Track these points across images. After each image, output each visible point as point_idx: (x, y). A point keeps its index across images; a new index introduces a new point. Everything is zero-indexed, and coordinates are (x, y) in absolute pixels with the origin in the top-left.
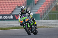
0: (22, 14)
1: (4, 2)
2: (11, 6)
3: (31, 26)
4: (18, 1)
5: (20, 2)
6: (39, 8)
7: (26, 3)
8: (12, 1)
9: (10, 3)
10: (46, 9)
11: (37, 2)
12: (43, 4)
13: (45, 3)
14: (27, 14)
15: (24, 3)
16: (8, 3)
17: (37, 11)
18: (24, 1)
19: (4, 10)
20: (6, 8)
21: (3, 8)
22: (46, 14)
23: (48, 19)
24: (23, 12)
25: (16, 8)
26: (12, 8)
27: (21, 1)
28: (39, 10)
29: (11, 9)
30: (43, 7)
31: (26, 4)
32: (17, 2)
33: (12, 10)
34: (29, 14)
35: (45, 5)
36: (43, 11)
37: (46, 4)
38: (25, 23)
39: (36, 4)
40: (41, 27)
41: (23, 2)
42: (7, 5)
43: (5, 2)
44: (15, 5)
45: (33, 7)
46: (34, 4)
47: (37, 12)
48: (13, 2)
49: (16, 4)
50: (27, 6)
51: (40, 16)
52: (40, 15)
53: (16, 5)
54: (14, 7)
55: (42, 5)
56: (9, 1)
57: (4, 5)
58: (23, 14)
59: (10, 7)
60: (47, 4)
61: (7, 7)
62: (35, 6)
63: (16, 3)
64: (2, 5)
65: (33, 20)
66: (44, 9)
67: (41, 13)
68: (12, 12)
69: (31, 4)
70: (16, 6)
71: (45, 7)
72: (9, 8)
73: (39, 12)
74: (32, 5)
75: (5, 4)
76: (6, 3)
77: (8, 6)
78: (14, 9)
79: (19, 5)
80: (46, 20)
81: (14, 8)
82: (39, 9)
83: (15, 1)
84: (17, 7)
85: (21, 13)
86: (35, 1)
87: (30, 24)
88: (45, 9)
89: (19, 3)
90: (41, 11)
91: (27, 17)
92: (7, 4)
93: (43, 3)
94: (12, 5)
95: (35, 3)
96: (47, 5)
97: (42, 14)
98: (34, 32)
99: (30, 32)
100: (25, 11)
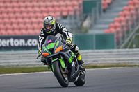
0: (46, 35)
1: (30, 6)
3: (68, 64)
4: (62, 3)
5: (67, 6)
6: (112, 20)
7: (82, 7)
8: (49, 4)
9: (44, 9)
10: (130, 23)
11: (109, 4)
12: (123, 11)
13: (126, 7)
14: (58, 35)
15: (77, 7)
16: (39, 7)
17: (109, 28)
18: (76, 3)
19: (29, 26)
20: (34, 20)
21: (27, 20)
22: (131, 35)
23: (134, 46)
24: (50, 30)
25: (57, 20)
27: (69, 3)
28: (112, 25)
30: (122, 18)
31: (82, 11)
32: (59, 6)
35: (127, 12)
36: (122, 27)
37: (130, 10)
39: (104, 11)
40: (117, 66)
41: (73, 6)
42: (35, 12)
43: (31, 4)
44: (55, 12)
45: (98, 17)
46: (102, 11)
47: (107, 30)
48: (50, 6)
49: (58, 11)
50: (85, 15)
51: (115, 40)
52: (115, 36)
53: (58, 14)
55: (121, 13)
56: (42, 4)
57: (28, 12)
60: (133, 9)
61: (37, 18)
62: (103, 14)
63: (57, 9)
64: (25, 12)
66: (124, 23)
67: (118, 32)
69: (93, 9)
70: (58, 16)
71: (128, 17)
73: (113, 30)
74: (95, 13)
75: (30, 9)
76: (33, 7)
79: (65, 14)
80: (130, 48)
82: (114, 22)
83: (55, 3)
84: (59, 18)
85: (44, 32)
86: (103, 2)
87: (66, 60)
88: (127, 21)
89: (64, 8)
90: (119, 27)
91: (58, 42)
92: (37, 9)
93: (121, 8)
94: (48, 12)
95: (103, 7)
96: (133, 12)
97: (120, 35)
98: (76, 80)
99: (66, 79)
100: (54, 28)
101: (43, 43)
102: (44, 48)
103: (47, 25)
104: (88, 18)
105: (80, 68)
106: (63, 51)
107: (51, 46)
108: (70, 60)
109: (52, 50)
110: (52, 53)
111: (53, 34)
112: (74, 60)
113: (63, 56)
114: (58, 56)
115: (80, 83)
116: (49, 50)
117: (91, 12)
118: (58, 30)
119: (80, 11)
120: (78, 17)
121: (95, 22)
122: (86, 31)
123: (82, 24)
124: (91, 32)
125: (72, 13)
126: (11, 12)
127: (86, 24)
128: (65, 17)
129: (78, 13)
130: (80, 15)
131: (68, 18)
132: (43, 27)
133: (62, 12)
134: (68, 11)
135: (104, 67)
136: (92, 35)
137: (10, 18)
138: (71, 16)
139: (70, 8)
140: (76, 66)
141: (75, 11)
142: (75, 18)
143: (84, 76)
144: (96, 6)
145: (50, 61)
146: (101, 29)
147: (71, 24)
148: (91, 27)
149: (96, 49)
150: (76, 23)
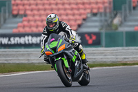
0: (49, 33)
2: (76, 12)
3: (71, 63)
5: (97, 3)
7: (112, 5)
8: (79, 1)
14: (62, 33)
15: (107, 5)
16: (70, 4)
25: (87, 18)
26: (77, 17)
27: (99, 1)
29: (76, 20)
31: (112, 8)
32: (90, 3)
33: (79, 22)
34: (68, 33)
38: (57, 56)
41: (104, 3)
42: (65, 9)
44: (85, 9)
45: (128, 14)
47: (137, 28)
49: (88, 8)
50: (115, 12)
53: (89, 11)
54: (84, 14)
57: (59, 9)
58: (52, 32)
59: (74, 15)
61: (67, 15)
63: (87, 6)
64: (55, 9)
65: (77, 48)
68: (79, 26)
69: (123, 7)
70: (88, 13)
72: (71, 17)
74: (125, 10)
76: (63, 4)
77: (69, 12)
78: (84, 20)
79: (95, 11)
81: (84, 16)
84: (89, 15)
87: (69, 59)
89: (94, 6)
91: (61, 40)
94: (78, 9)
95: (133, 5)
98: (80, 79)
99: (70, 78)
100: (58, 26)
101: (46, 41)
102: (47, 46)
103: (50, 23)
104: (118, 15)
105: (84, 68)
106: (66, 49)
107: (54, 44)
108: (74, 59)
109: (55, 49)
110: (55, 52)
111: (57, 32)
112: (78, 59)
113: (67, 55)
114: (62, 55)
115: (84, 83)
116: (52, 49)
117: (121, 9)
118: (62, 29)
119: (110, 8)
120: (108, 15)
121: (125, 19)
122: (117, 28)
123: (112, 22)
124: (121, 29)
125: (102, 11)
126: (42, 9)
127: (116, 21)
128: (95, 15)
129: (108, 10)
130: (110, 13)
131: (98, 15)
132: (46, 25)
133: (92, 9)
134: (99, 8)
135: (134, 64)
136: (122, 33)
137: (40, 15)
138: (101, 13)
139: (101, 5)
140: (80, 65)
141: (105, 8)
142: (105, 15)
143: (88, 75)
144: (126, 3)
145: (54, 60)
146: (131, 26)
147: (101, 21)
148: (121, 24)
149: (126, 46)
150: (106, 21)
